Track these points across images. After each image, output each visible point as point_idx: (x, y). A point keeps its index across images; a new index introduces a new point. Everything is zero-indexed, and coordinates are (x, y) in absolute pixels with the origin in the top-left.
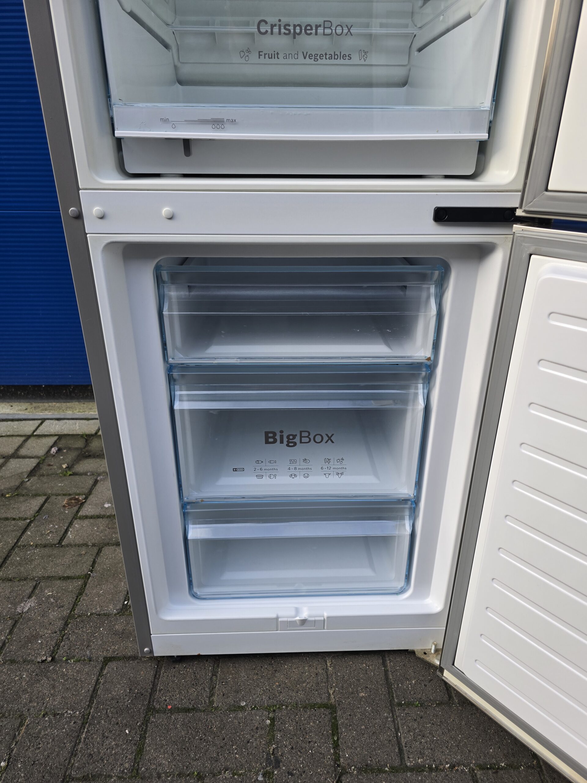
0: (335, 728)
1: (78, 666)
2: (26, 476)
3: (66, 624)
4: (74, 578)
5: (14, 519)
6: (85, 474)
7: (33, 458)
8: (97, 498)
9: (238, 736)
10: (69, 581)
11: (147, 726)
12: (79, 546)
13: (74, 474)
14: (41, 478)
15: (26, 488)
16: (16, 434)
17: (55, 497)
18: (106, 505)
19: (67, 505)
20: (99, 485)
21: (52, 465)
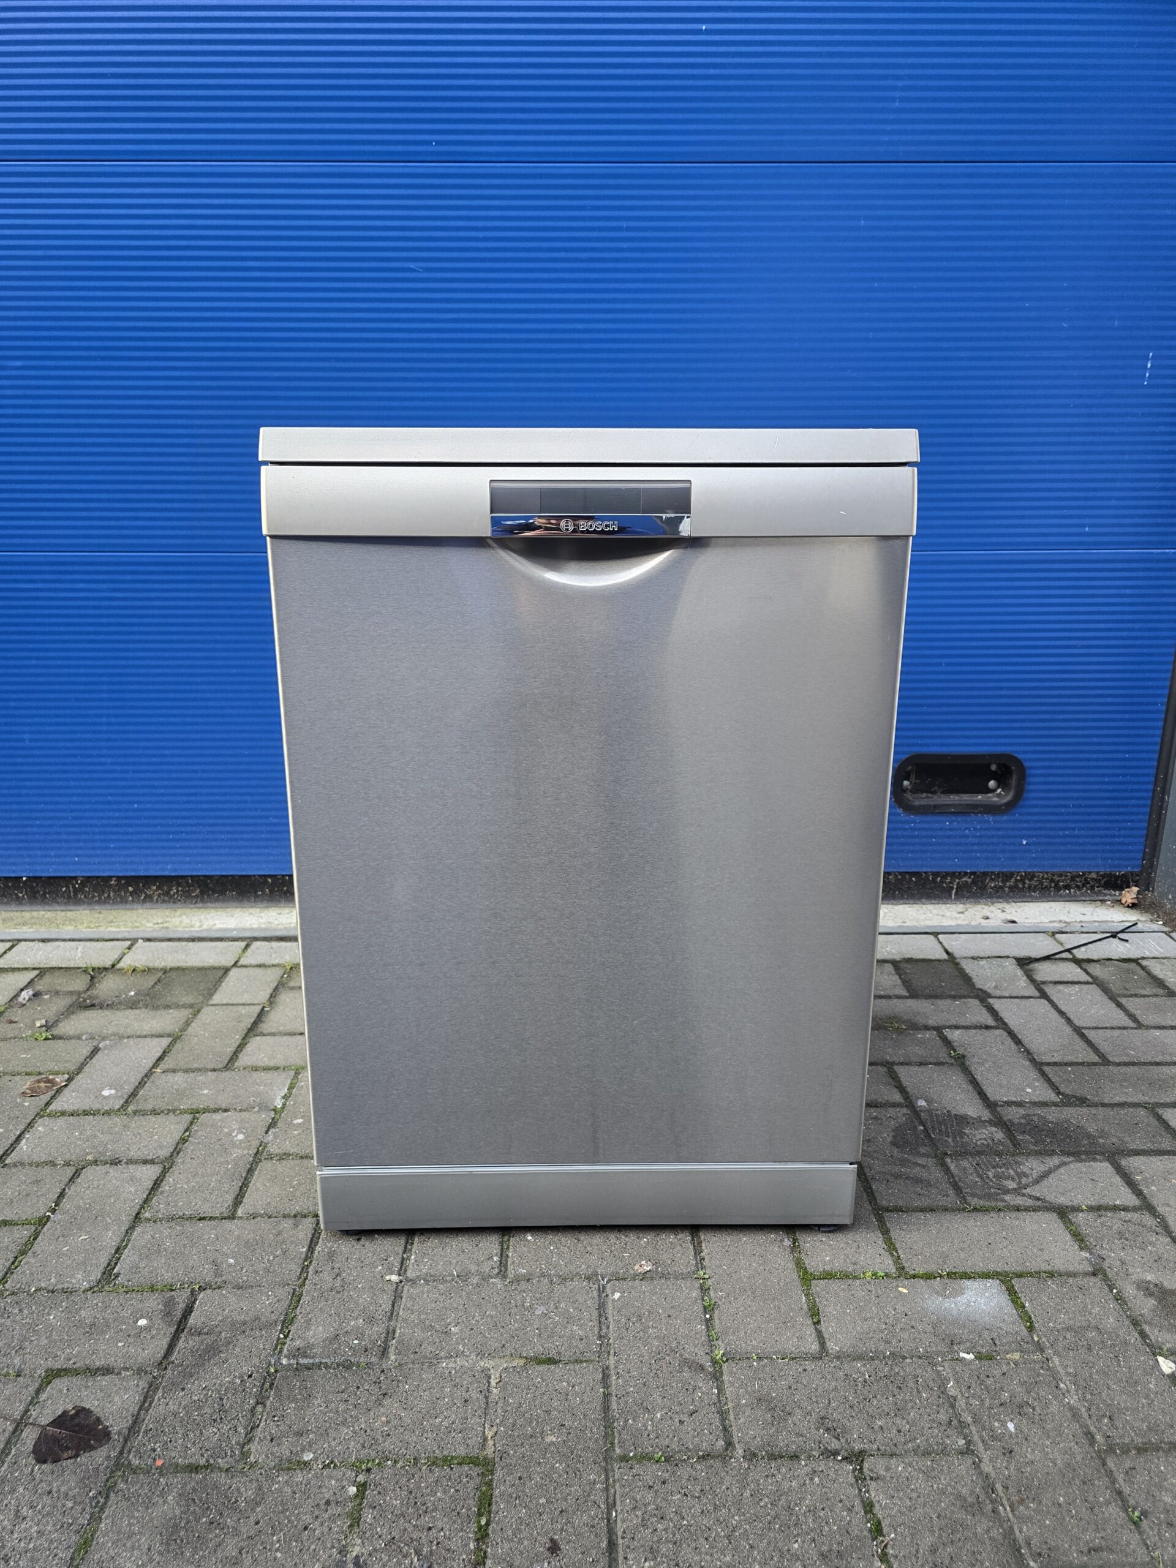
0: (485, 1503)
4: (15, 1224)
6: (79, 1038)
8: (92, 1079)
9: (287, 1517)
10: (5, 1229)
11: (107, 1497)
12: (37, 1166)
13: (54, 1038)
17: (10, 1078)
18: (106, 1093)
19: (28, 1091)
20: (99, 1056)
21: (16, 1022)
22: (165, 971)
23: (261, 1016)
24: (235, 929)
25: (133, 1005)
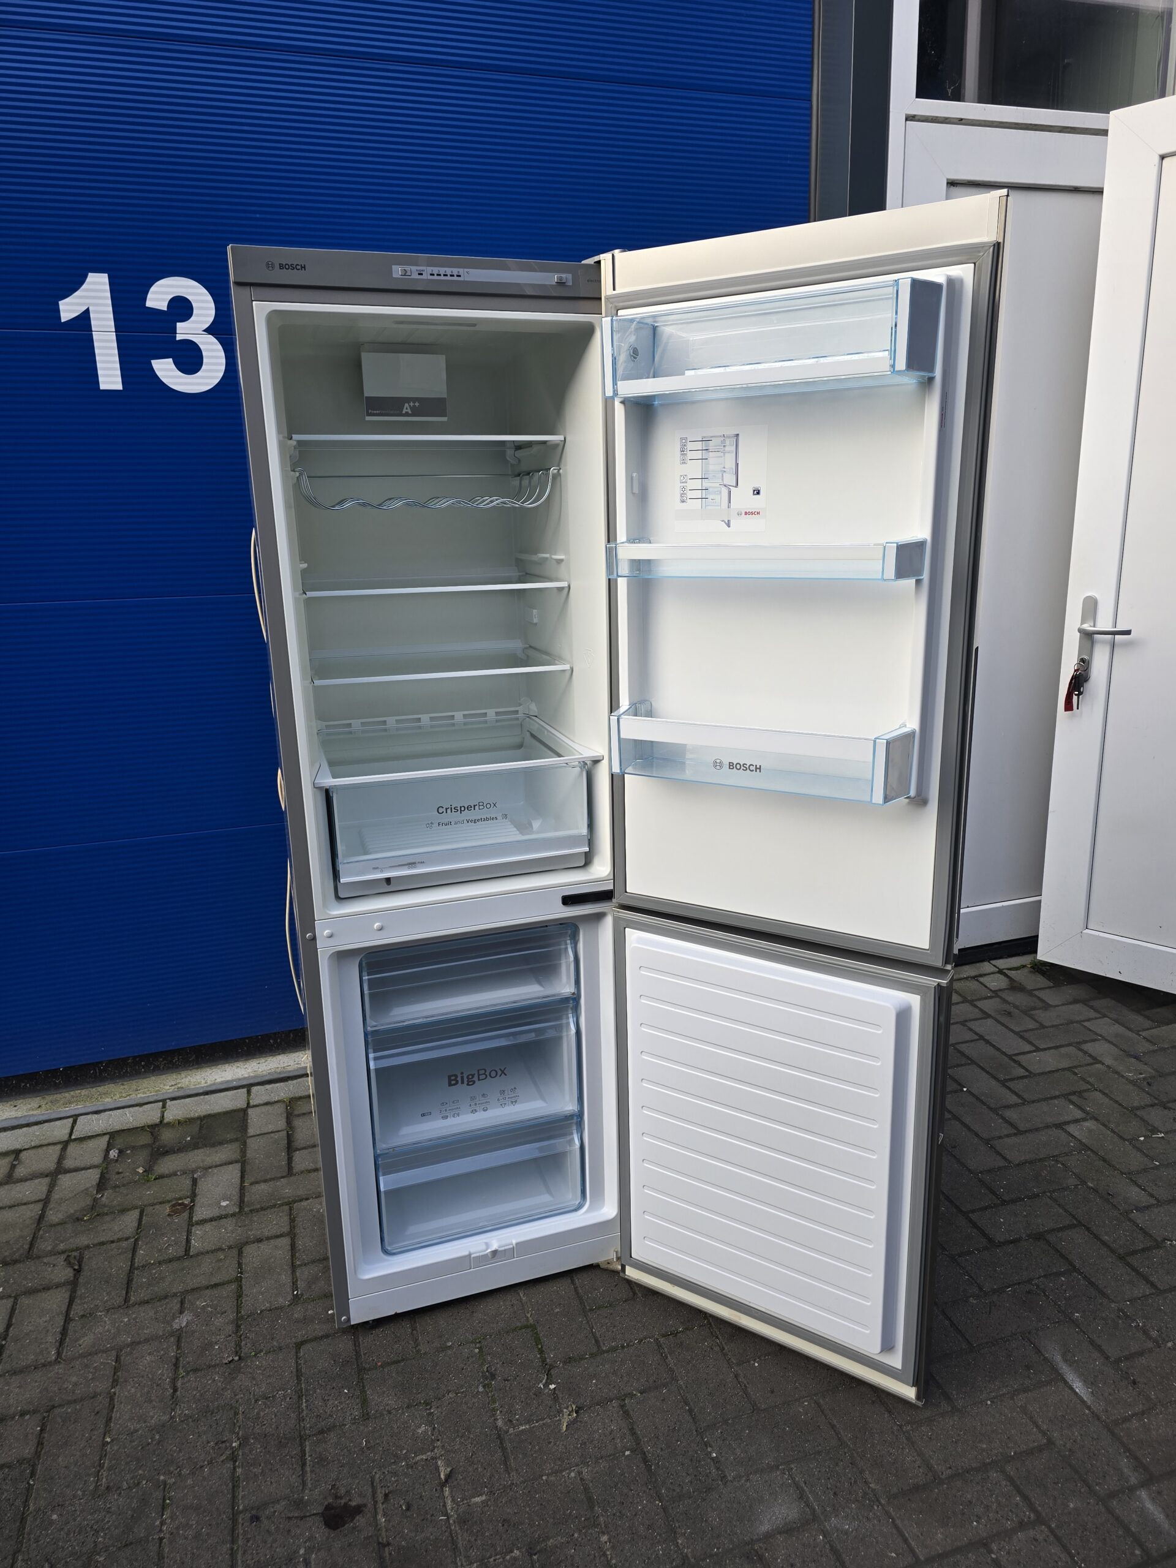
1: (271, 1357)
2: (95, 1192)
3: (238, 1327)
4: (223, 1284)
5: (112, 1242)
6: (175, 1174)
7: (89, 1168)
8: (207, 1198)
9: (453, 1367)
10: (219, 1287)
11: (363, 1383)
12: (212, 1252)
13: (161, 1177)
14: (117, 1189)
15: (105, 1206)
16: (46, 1142)
17: (151, 1208)
18: (224, 1204)
19: (172, 1213)
20: (200, 1183)
21: (121, 1173)
22: (201, 1119)
23: (290, 1139)
24: (232, 1081)
25: (195, 1146)
